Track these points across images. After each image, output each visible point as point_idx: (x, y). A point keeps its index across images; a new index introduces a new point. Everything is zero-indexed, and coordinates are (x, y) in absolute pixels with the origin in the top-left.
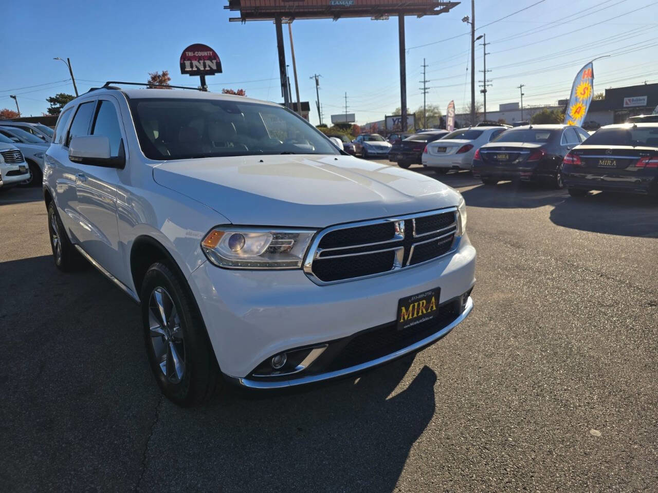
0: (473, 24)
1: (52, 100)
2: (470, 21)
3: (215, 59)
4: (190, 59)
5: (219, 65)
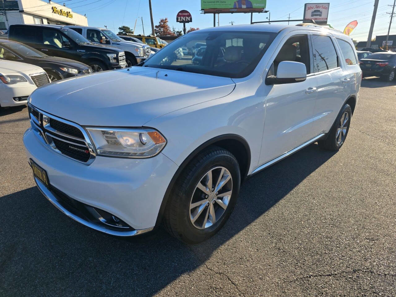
1: (120, 28)
3: (190, 16)
4: (180, 16)
5: (191, 19)
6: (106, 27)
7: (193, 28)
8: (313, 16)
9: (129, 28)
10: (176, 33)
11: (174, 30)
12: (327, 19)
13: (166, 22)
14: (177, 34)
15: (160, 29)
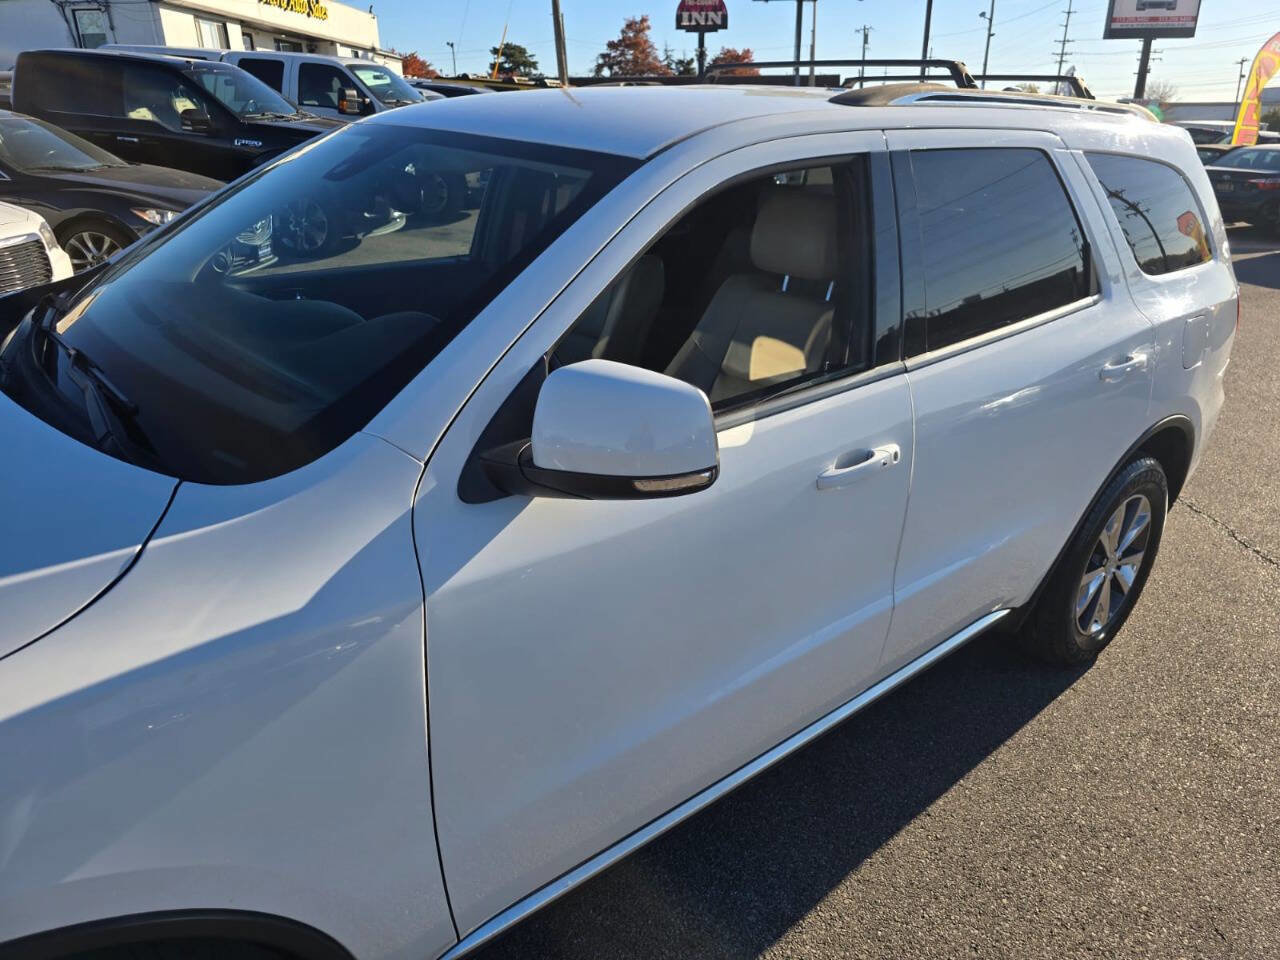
0: (991, 20)
1: (495, 51)
2: (988, 15)
3: (721, 10)
4: (689, 9)
5: (725, 18)
6: (452, 45)
7: (731, 48)
8: (1144, 9)
9: (522, 51)
10: (673, 66)
11: (667, 57)
12: (1195, 19)
13: (642, 30)
14: (678, 69)
15: (622, 54)
